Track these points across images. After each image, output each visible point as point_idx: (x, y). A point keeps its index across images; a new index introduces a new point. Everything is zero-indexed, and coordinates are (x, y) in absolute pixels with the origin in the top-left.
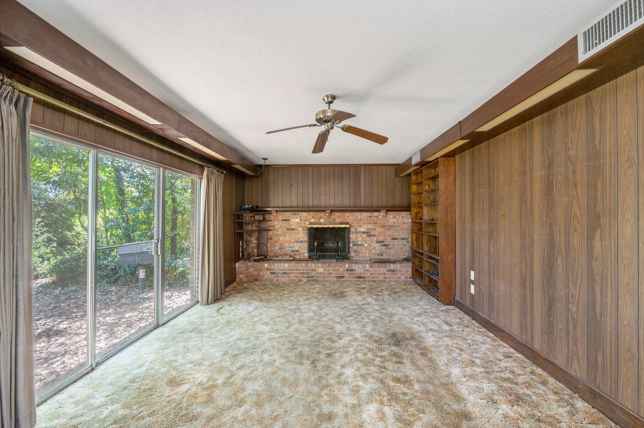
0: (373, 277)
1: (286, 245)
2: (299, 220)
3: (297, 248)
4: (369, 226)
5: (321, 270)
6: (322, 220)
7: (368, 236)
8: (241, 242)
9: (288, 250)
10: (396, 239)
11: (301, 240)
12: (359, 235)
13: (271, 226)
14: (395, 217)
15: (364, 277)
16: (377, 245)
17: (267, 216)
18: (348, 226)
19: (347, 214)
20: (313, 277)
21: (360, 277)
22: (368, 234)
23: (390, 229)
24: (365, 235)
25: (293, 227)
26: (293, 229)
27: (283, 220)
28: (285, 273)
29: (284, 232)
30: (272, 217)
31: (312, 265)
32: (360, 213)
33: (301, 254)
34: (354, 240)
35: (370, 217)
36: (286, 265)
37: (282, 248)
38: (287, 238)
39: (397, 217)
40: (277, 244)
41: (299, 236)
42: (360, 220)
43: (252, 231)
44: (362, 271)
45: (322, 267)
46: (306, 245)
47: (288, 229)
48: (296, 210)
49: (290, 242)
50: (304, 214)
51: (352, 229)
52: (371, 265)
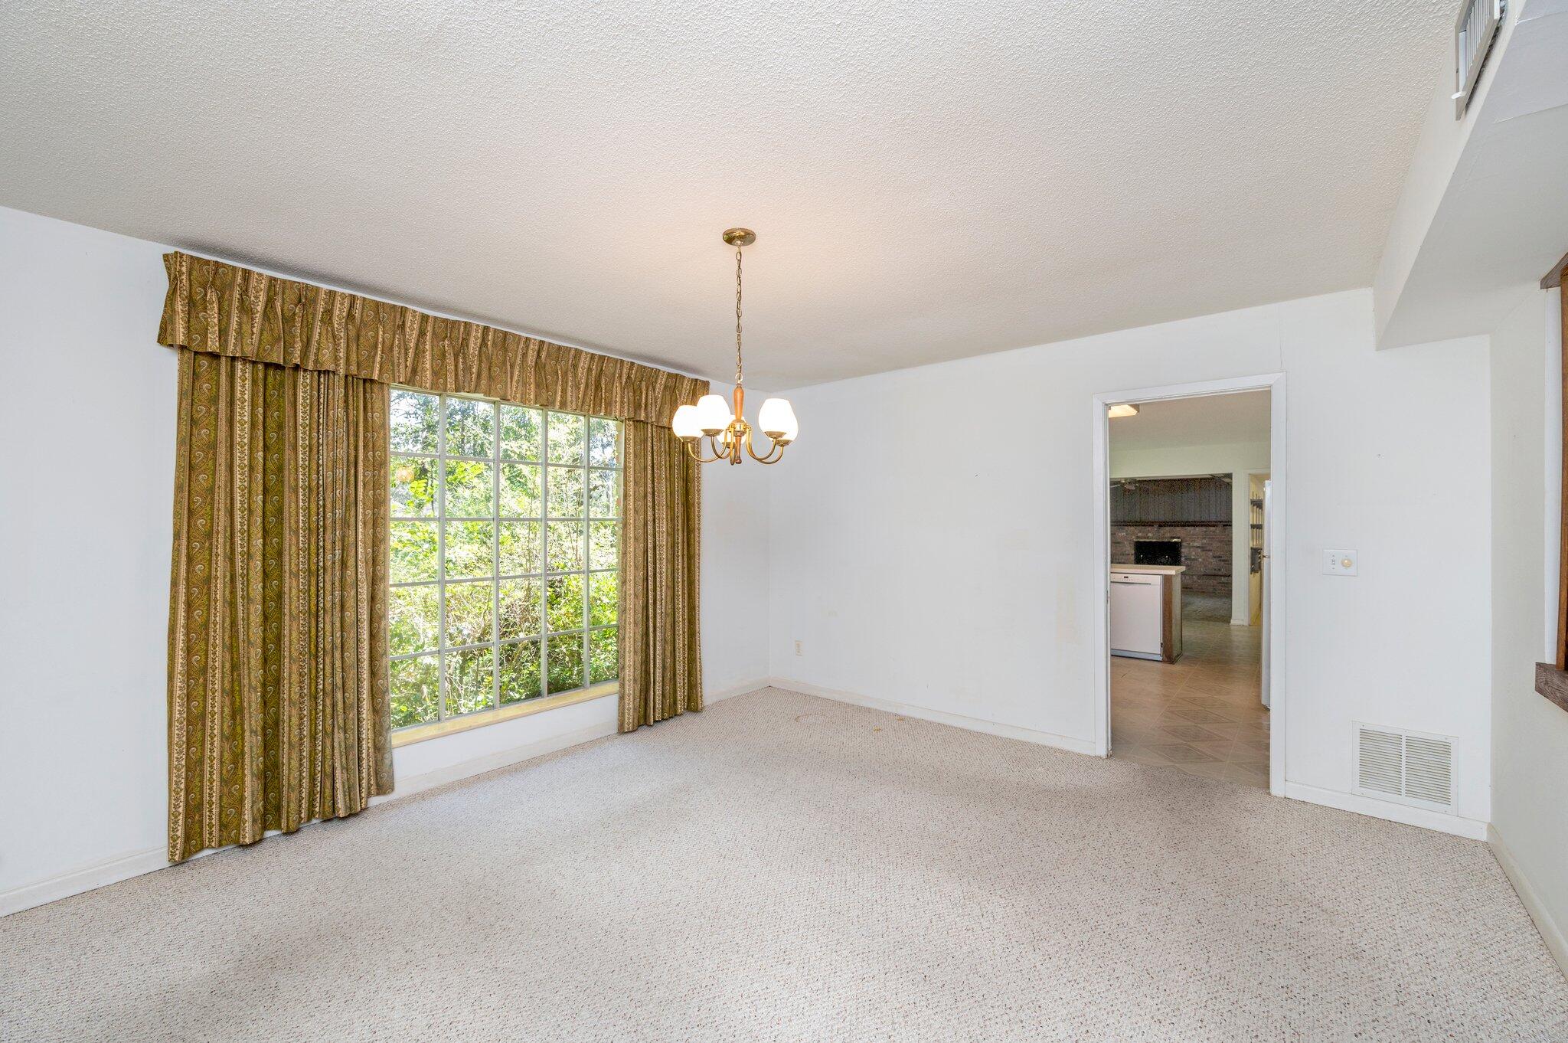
2: (1125, 534)
4: (1204, 541)
6: (1150, 535)
12: (1191, 550)
15: (1191, 588)
16: (1213, 561)
18: (1179, 540)
19: (1178, 529)
22: (1203, 548)
24: (1199, 550)
25: (1119, 541)
26: (1119, 543)
32: (1193, 528)
34: (1185, 554)
35: (1205, 532)
42: (1193, 535)
50: (1132, 528)
51: (1184, 544)
52: (1199, 577)
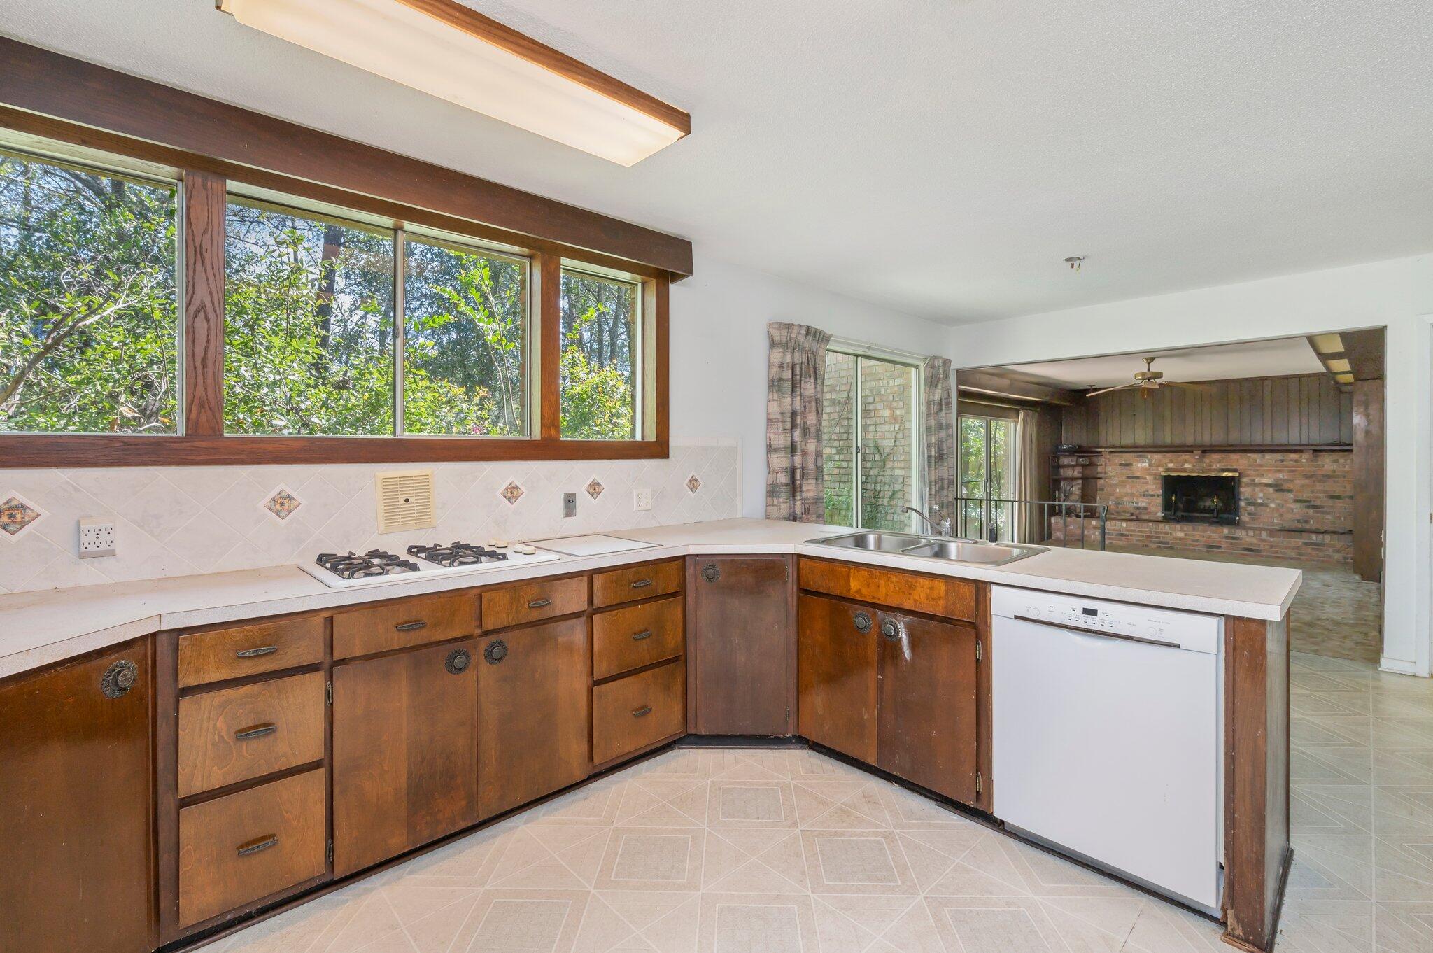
0: (1276, 552)
1: (1125, 499)
2: (1147, 465)
3: (1144, 505)
4: (1281, 476)
5: (1181, 535)
6: (1187, 466)
7: (1277, 491)
8: (1057, 492)
9: (1128, 505)
10: (1339, 497)
11: (1150, 492)
12: (1257, 489)
13: (1101, 473)
14: (1336, 461)
15: (1258, 551)
16: (1296, 507)
17: (1095, 460)
18: (1237, 475)
19: (1234, 456)
20: (1167, 543)
21: (1251, 550)
22: (1278, 487)
23: (1324, 482)
24: (1271, 490)
25: (1138, 474)
26: (1138, 478)
27: (1121, 465)
28: (1122, 535)
29: (1123, 482)
30: (1102, 460)
31: (1167, 527)
32: (1260, 455)
33: (1150, 513)
34: (1247, 496)
35: (1282, 461)
36: (1124, 524)
37: (1119, 504)
38: (1128, 489)
39: (1342, 461)
40: (1112, 498)
41: (1149, 487)
42: (1261, 466)
43: (1073, 479)
44: (1254, 540)
45: (1182, 530)
46: (1159, 500)
47: (1128, 478)
48: (1140, 450)
49: (1132, 495)
50: (1156, 456)
51: (1245, 480)
52: (1272, 533)
